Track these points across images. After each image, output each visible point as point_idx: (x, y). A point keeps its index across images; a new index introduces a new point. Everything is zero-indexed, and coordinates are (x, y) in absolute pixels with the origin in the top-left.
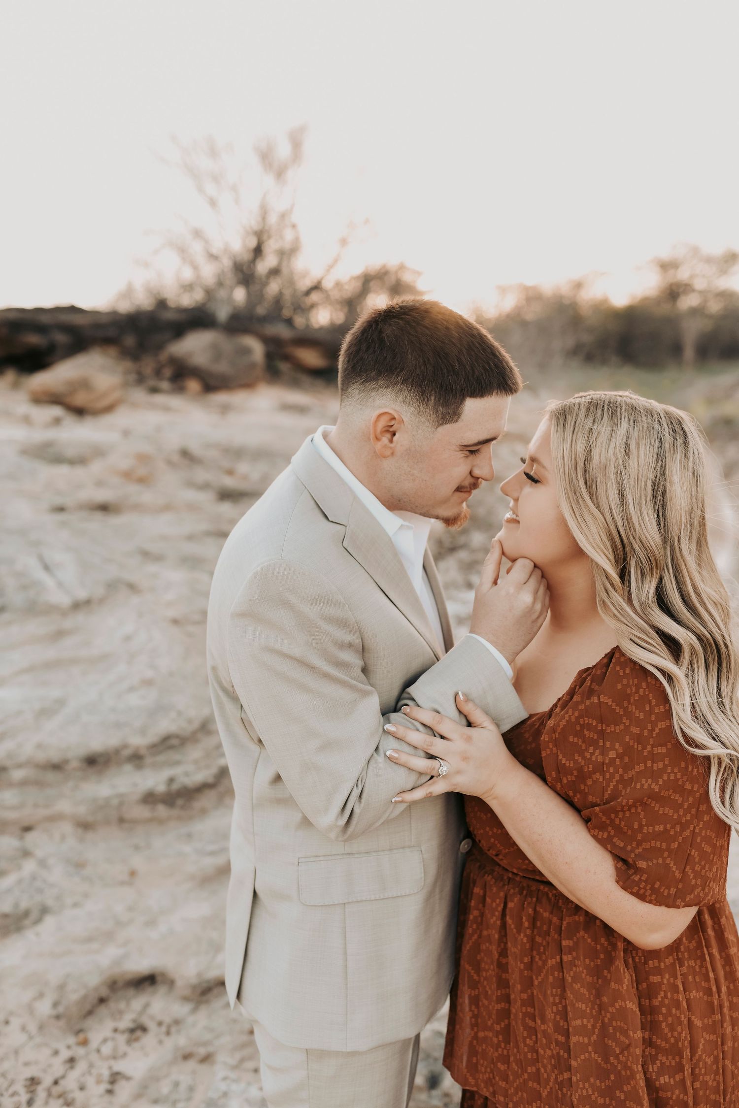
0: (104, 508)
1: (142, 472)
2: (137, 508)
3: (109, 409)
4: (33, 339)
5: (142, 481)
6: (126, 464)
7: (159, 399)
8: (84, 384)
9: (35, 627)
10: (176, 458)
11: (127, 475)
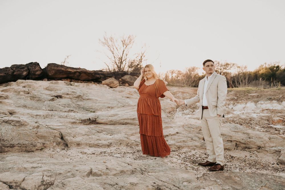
0: (128, 97)
1: (131, 93)
2: (132, 98)
3: (116, 87)
4: (98, 76)
5: (131, 95)
6: (128, 92)
7: (121, 86)
8: (113, 83)
9: (130, 108)
10: (134, 92)
11: (129, 94)
